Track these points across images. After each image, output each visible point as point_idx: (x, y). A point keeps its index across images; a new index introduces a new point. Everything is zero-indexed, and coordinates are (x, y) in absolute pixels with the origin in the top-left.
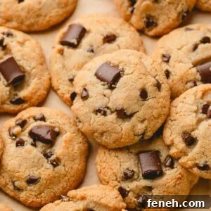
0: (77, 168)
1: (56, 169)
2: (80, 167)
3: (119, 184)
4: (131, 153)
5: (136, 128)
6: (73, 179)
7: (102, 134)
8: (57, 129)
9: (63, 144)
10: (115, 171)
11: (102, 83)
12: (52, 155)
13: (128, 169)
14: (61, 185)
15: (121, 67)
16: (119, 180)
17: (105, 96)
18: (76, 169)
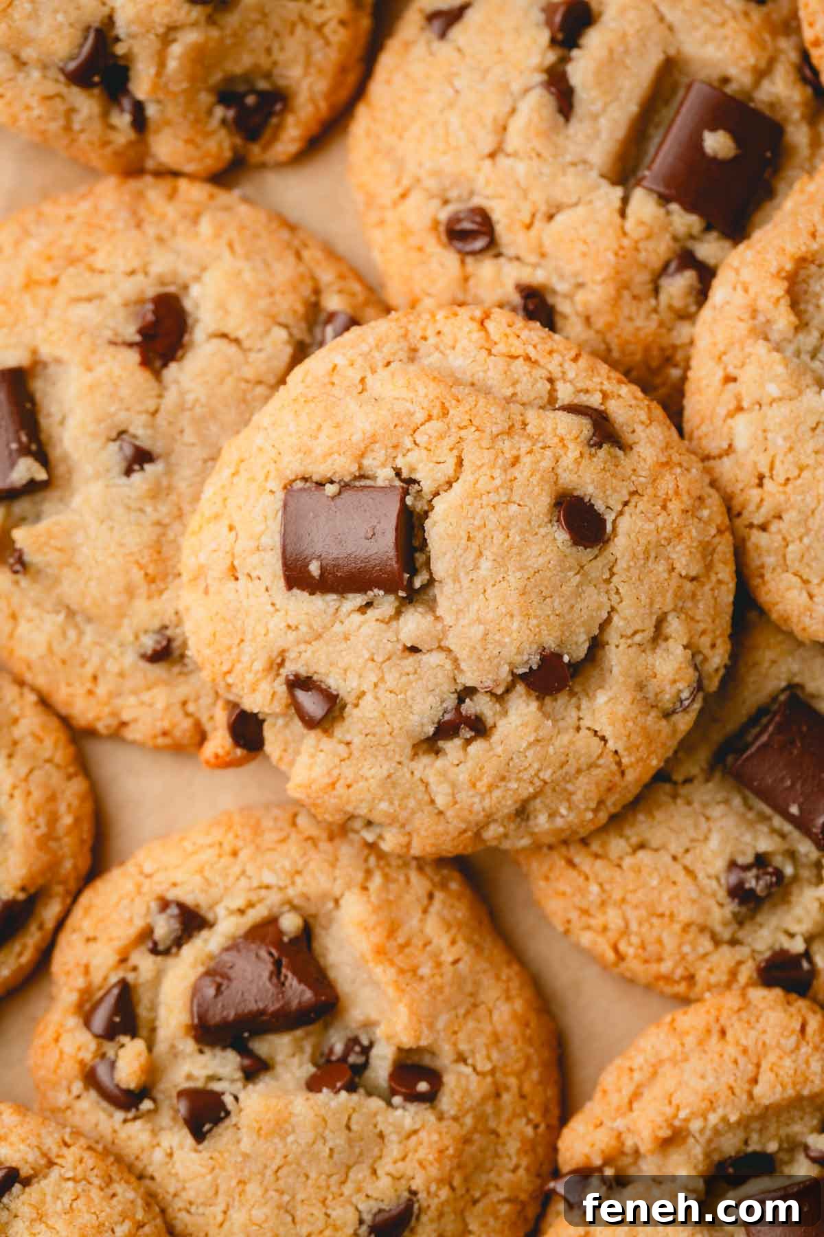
0: (515, 1015)
1: (446, 1102)
2: (519, 1005)
3: (743, 952)
4: (688, 780)
5: (653, 686)
6: (535, 1075)
7: (522, 812)
8: (290, 923)
9: (384, 974)
10: (686, 913)
11: (357, 600)
12: (366, 1051)
13: (733, 865)
14: (513, 1146)
15: (384, 475)
16: (726, 935)
17: (414, 650)
18: (513, 1029)
